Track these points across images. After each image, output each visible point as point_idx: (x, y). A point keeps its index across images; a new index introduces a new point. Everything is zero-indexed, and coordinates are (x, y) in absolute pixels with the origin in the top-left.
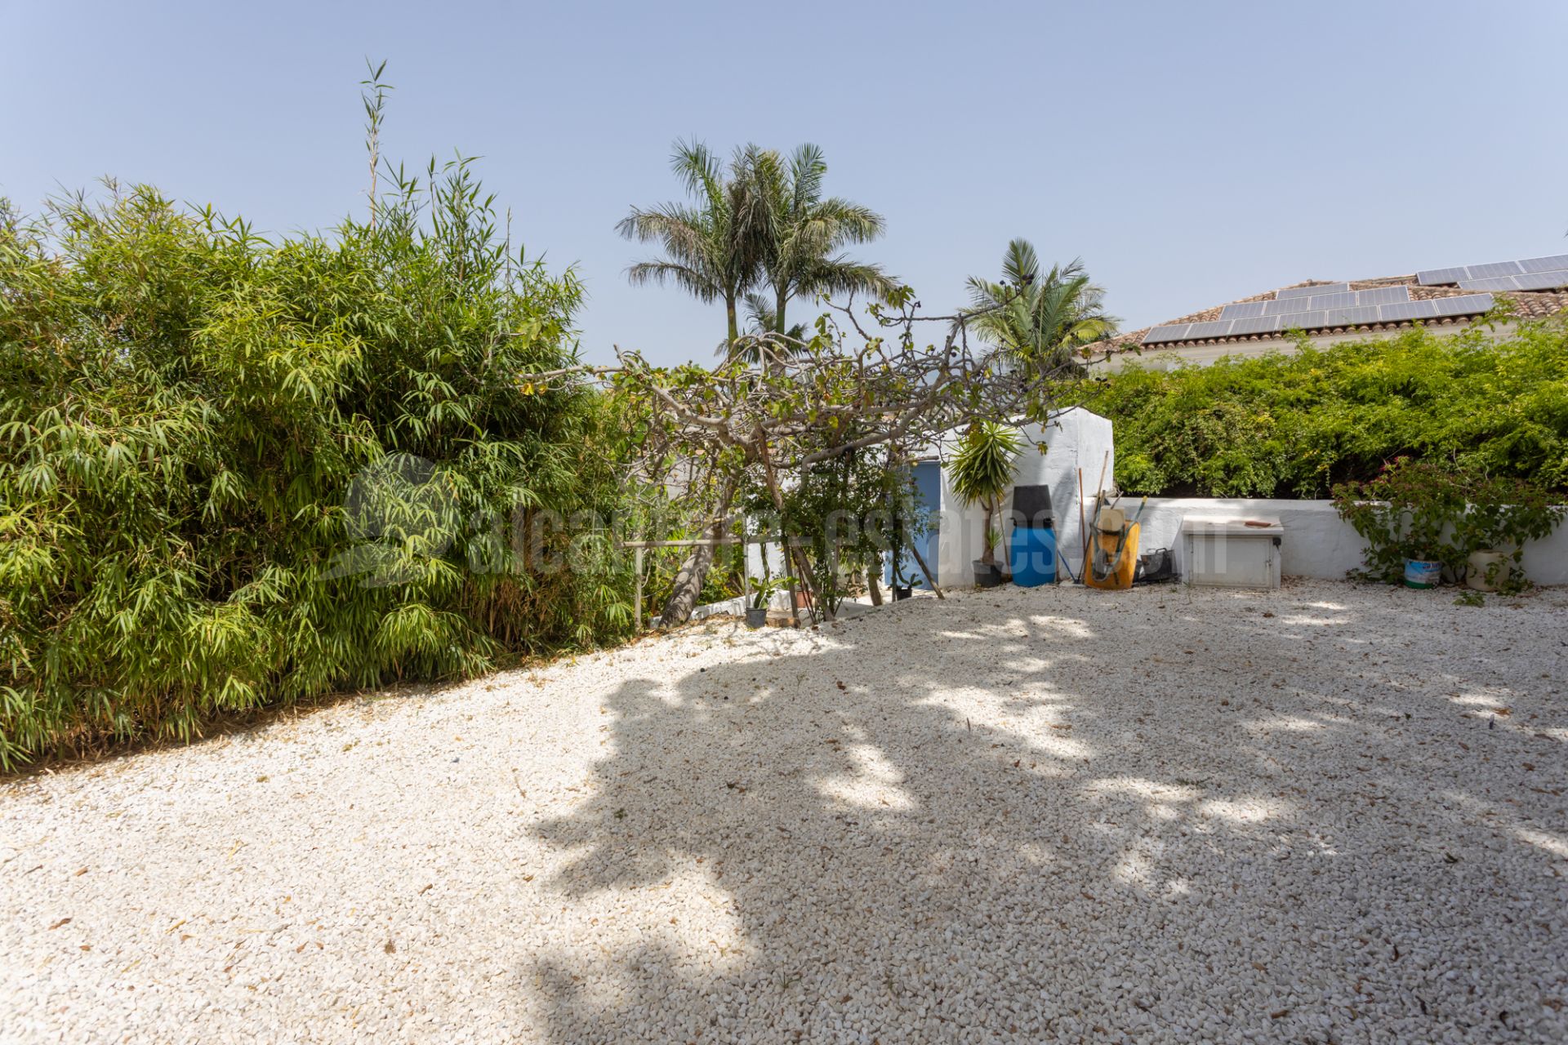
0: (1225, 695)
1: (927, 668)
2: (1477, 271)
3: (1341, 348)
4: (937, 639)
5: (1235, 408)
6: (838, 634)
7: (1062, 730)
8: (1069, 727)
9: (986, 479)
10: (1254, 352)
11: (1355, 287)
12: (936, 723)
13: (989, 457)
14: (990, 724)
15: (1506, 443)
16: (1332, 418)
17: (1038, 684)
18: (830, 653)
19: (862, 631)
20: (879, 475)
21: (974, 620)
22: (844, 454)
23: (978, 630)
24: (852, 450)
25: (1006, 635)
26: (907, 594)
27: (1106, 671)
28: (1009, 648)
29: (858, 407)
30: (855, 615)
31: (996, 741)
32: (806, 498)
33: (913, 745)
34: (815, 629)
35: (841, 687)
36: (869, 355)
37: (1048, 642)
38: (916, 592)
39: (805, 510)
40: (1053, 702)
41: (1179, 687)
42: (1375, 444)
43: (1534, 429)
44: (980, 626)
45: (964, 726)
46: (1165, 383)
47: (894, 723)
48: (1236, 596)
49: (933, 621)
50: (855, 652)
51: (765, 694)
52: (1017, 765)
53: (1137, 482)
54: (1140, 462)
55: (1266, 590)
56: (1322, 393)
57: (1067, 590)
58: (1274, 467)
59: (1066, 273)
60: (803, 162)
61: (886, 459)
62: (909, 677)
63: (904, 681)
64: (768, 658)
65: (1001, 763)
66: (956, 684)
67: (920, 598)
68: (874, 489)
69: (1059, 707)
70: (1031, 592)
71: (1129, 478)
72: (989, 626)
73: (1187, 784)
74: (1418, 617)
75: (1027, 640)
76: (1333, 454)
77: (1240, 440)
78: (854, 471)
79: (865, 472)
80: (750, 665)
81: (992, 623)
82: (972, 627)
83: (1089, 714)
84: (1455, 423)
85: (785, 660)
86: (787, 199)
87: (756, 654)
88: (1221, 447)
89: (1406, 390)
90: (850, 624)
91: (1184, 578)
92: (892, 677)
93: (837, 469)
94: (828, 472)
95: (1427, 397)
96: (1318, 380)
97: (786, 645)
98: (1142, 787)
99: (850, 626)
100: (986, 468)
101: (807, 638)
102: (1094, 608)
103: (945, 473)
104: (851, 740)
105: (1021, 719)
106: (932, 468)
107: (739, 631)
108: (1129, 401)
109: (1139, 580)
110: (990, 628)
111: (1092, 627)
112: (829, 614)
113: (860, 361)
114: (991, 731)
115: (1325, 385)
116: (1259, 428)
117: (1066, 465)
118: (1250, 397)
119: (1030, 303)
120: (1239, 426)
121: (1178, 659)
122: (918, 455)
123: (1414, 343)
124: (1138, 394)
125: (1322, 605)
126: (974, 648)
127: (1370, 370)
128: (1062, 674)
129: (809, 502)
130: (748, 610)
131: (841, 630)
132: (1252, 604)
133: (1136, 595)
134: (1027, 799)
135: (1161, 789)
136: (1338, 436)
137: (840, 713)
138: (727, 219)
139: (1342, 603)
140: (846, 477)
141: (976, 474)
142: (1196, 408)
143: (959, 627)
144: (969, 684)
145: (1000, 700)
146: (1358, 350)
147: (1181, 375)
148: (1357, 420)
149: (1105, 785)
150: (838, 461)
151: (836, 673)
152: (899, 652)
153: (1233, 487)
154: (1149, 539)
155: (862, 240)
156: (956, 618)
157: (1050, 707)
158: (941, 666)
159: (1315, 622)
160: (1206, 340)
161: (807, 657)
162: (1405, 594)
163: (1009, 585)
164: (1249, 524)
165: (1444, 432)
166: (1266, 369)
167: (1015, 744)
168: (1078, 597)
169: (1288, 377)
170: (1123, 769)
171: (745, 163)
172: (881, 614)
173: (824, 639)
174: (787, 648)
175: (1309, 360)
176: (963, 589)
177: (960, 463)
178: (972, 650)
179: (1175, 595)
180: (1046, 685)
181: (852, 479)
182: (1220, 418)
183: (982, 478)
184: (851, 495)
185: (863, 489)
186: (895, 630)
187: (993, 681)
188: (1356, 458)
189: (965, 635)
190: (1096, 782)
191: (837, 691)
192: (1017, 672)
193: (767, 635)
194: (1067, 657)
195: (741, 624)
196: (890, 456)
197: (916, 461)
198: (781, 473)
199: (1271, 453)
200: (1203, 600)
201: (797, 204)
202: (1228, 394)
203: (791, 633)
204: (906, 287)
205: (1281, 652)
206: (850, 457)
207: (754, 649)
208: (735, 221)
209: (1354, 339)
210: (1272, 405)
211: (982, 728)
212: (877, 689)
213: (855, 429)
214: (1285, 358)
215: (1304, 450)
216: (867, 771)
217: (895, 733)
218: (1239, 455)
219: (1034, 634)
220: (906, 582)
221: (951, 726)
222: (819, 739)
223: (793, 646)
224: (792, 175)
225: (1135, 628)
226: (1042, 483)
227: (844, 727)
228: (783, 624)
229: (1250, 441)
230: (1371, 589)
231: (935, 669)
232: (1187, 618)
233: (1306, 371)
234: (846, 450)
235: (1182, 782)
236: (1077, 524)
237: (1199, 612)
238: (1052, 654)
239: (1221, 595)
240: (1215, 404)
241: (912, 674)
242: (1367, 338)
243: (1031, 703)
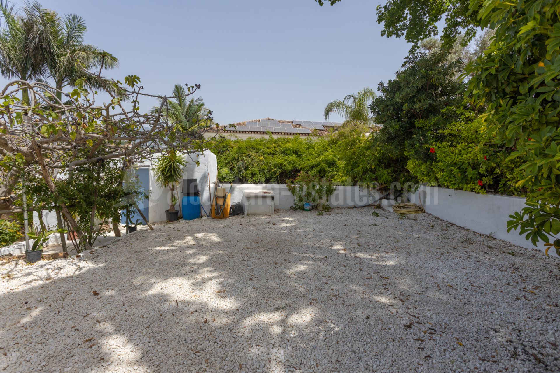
0: (274, 260)
1: (149, 270)
2: (305, 122)
3: (280, 138)
4: (152, 252)
5: (254, 154)
6: (94, 258)
7: (222, 294)
8: (225, 291)
9: (171, 176)
10: (258, 137)
11: (279, 122)
12: (157, 306)
13: (172, 167)
14: (187, 298)
15: (318, 169)
16: (279, 159)
17: (205, 269)
18: (88, 271)
19: (109, 254)
20: (118, 173)
21: (170, 239)
22: (97, 162)
23: (173, 244)
24: (102, 160)
25: (186, 245)
26: (134, 229)
27: (231, 256)
28: (189, 252)
29: (106, 136)
30: (105, 244)
31: (193, 308)
32: (72, 184)
33: (146, 325)
34: (78, 257)
35: (96, 294)
36: (113, 108)
37: (204, 246)
38: (139, 227)
39: (72, 191)
40: (214, 278)
41: (259, 259)
42: (289, 168)
43: (324, 165)
44: (173, 242)
45: (174, 304)
46: (232, 144)
47: (132, 313)
48: (263, 218)
49: (149, 243)
50: (105, 268)
51: (35, 313)
52: (205, 322)
53: (225, 178)
54: (225, 171)
55: (270, 215)
56: (276, 151)
57: (205, 220)
58: (265, 174)
59: (197, 101)
60: (72, 21)
61: (122, 166)
62: (140, 278)
63: (137, 281)
64: (41, 283)
65: (197, 323)
66: (166, 277)
67: (141, 231)
68: (116, 180)
69: (218, 280)
70: (191, 222)
71: (222, 176)
72: (177, 242)
73: (279, 309)
74: (311, 220)
75: (195, 246)
76: (280, 170)
77: (255, 165)
78: (104, 170)
79: (110, 172)
80: (24, 292)
81: (178, 240)
82: (169, 243)
83: (231, 281)
84: (307, 162)
85: (55, 282)
86: (62, 38)
87: (31, 282)
88: (250, 166)
89: (296, 152)
90: (101, 251)
91: (246, 213)
92: (129, 280)
93: (93, 169)
94: (88, 170)
95: (301, 155)
96: (275, 147)
97: (56, 271)
98: (263, 317)
99: (102, 252)
100: (171, 171)
101: (73, 263)
102: (218, 227)
103: (152, 173)
104: (103, 334)
105: (202, 291)
106: (146, 171)
107: (19, 267)
108: (221, 149)
109: (231, 214)
110: (178, 243)
111: (220, 236)
112: (88, 246)
113: (107, 109)
114: (189, 303)
115: (277, 149)
116: (260, 161)
117: (203, 171)
118: (258, 151)
119: (184, 110)
120: (255, 160)
121: (254, 246)
122: (139, 164)
123: (297, 139)
124: (224, 147)
125: (286, 218)
126: (172, 254)
127: (288, 145)
128: (214, 262)
129: (74, 186)
130: (27, 252)
131: (96, 255)
132: (268, 220)
133: (231, 220)
134: (216, 344)
135: (271, 316)
136: (281, 165)
137: (95, 314)
138: (21, 36)
139: (291, 217)
140: (98, 174)
141: (167, 174)
142: (242, 153)
143: (162, 244)
144: (173, 276)
145: (190, 282)
146: (284, 139)
147: (237, 142)
148: (286, 160)
149: (249, 322)
150: (93, 165)
151: (93, 284)
152: (132, 263)
153: (254, 180)
154: (233, 199)
155: (106, 68)
156: (161, 240)
157: (213, 281)
158: (157, 268)
159: (288, 225)
160: (243, 132)
161: (72, 277)
162: (305, 212)
163: (181, 220)
164: (265, 193)
165: (305, 165)
166: (261, 142)
167: (202, 308)
168: (209, 223)
169: (267, 145)
170: (253, 309)
171: (33, 10)
172: (120, 242)
173: (85, 262)
174: (57, 273)
175: (272, 141)
176: (161, 223)
177: (159, 168)
178: (171, 256)
179: (244, 219)
180: (209, 269)
181: (102, 175)
182: (249, 157)
183: (169, 176)
184: (102, 183)
185: (110, 180)
186: (129, 250)
187: (184, 272)
188: (285, 171)
189: (166, 248)
190: (245, 321)
191: (92, 299)
192: (194, 264)
193: (42, 266)
194: (214, 253)
195: (21, 261)
196: (124, 164)
197: (138, 167)
198: (56, 171)
199: (264, 169)
200: (253, 219)
201: (68, 42)
202: (251, 149)
203: (61, 262)
204: (135, 76)
205: (284, 238)
206: (101, 163)
207: (31, 278)
208: (26, 38)
209: (283, 136)
210: (264, 154)
211: (184, 302)
212: (120, 290)
213: (104, 149)
214: (266, 140)
215: (272, 169)
216: (115, 357)
217: (133, 320)
218: (256, 169)
219: (198, 243)
220: (134, 224)
221: (166, 306)
222: (78, 341)
223: (62, 271)
224: (65, 27)
225: (235, 234)
226: (195, 178)
227: (98, 325)
228: (55, 257)
229: (258, 165)
230: (297, 212)
231: (154, 270)
232: (251, 228)
233: (272, 144)
234: (98, 160)
235: (277, 309)
236: (208, 194)
237: (253, 225)
238: (208, 252)
239: (258, 217)
240: (248, 152)
241: (141, 276)
242: (286, 137)
243: (204, 281)
